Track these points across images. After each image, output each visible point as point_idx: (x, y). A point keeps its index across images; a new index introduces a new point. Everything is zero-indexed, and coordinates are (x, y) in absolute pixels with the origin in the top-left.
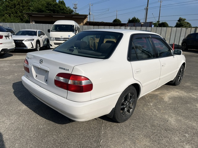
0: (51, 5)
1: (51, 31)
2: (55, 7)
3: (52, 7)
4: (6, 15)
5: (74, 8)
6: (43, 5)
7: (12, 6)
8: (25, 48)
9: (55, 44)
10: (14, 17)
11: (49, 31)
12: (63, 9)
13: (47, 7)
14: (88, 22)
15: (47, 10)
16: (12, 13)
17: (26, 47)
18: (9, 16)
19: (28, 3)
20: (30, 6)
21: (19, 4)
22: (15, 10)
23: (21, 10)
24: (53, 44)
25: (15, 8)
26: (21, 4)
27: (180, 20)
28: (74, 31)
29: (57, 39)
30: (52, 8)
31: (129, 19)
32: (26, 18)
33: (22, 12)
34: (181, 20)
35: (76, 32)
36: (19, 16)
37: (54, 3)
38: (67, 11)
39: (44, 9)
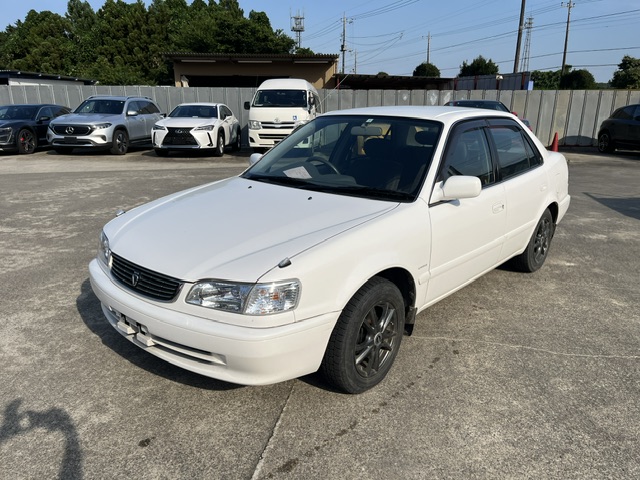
0: (229, 27)
1: (253, 106)
2: (242, 34)
3: (233, 34)
4: (100, 58)
5: (294, 29)
6: (207, 29)
7: (118, 31)
8: (194, 147)
9: (263, 136)
10: (126, 63)
11: (247, 106)
12: (266, 39)
13: (219, 35)
14: (336, 75)
15: (218, 41)
16: (119, 53)
17: (196, 143)
18: (111, 61)
19: (162, 22)
20: (171, 32)
21: (138, 26)
22: (126, 42)
23: (145, 42)
24: (256, 137)
25: (125, 36)
26: (144, 27)
27: (626, 63)
28: (306, 106)
29: (267, 125)
30: (233, 38)
31: (464, 64)
32: (159, 68)
33: (148, 48)
34: (630, 63)
35: (311, 108)
36: (139, 62)
37: (238, 23)
38: (277, 45)
39: (210, 39)
